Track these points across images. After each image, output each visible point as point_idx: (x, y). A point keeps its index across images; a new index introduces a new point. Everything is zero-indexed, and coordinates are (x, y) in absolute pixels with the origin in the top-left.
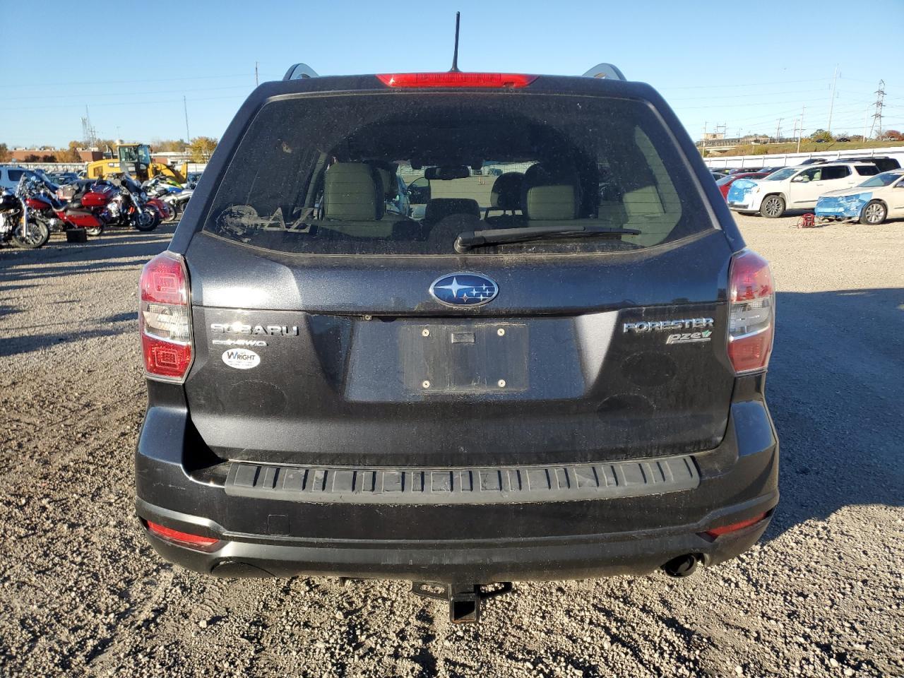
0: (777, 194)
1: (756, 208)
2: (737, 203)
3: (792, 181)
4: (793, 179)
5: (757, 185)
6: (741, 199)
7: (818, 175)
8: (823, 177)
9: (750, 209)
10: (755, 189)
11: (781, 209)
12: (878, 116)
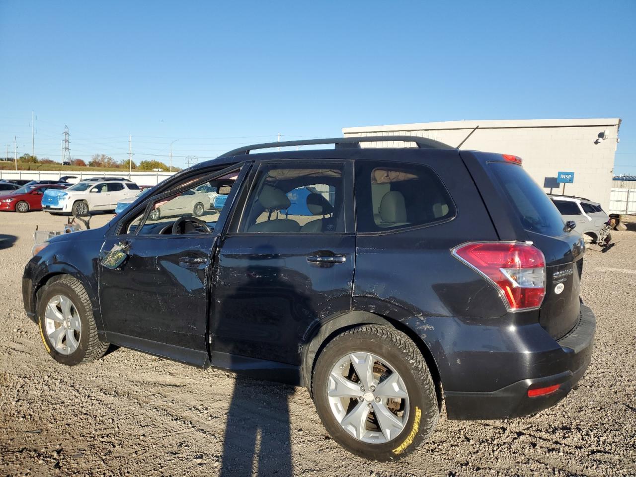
0: (82, 200)
1: (69, 210)
2: (52, 206)
3: (91, 191)
4: (91, 190)
5: (67, 194)
6: (57, 203)
7: (104, 188)
8: (109, 190)
9: (64, 210)
10: (67, 197)
11: (86, 210)
12: (67, 149)
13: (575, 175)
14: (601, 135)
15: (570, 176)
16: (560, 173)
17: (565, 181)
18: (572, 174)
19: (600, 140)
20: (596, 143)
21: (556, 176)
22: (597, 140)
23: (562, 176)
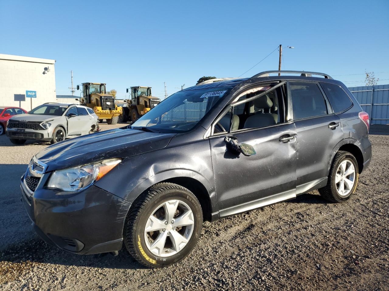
13: (37, 93)
14: (46, 69)
15: (34, 93)
16: (27, 92)
17: (31, 97)
18: (35, 92)
19: (46, 72)
20: (44, 73)
21: (25, 93)
22: (44, 72)
23: (29, 93)
